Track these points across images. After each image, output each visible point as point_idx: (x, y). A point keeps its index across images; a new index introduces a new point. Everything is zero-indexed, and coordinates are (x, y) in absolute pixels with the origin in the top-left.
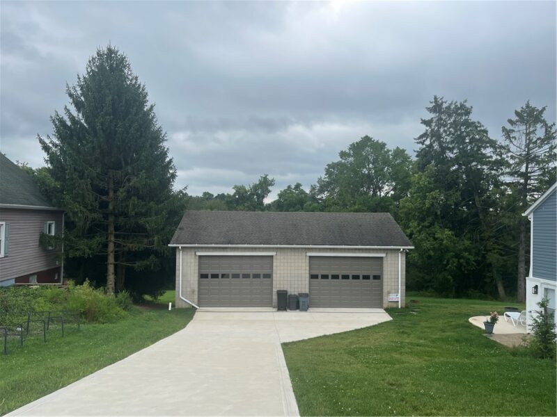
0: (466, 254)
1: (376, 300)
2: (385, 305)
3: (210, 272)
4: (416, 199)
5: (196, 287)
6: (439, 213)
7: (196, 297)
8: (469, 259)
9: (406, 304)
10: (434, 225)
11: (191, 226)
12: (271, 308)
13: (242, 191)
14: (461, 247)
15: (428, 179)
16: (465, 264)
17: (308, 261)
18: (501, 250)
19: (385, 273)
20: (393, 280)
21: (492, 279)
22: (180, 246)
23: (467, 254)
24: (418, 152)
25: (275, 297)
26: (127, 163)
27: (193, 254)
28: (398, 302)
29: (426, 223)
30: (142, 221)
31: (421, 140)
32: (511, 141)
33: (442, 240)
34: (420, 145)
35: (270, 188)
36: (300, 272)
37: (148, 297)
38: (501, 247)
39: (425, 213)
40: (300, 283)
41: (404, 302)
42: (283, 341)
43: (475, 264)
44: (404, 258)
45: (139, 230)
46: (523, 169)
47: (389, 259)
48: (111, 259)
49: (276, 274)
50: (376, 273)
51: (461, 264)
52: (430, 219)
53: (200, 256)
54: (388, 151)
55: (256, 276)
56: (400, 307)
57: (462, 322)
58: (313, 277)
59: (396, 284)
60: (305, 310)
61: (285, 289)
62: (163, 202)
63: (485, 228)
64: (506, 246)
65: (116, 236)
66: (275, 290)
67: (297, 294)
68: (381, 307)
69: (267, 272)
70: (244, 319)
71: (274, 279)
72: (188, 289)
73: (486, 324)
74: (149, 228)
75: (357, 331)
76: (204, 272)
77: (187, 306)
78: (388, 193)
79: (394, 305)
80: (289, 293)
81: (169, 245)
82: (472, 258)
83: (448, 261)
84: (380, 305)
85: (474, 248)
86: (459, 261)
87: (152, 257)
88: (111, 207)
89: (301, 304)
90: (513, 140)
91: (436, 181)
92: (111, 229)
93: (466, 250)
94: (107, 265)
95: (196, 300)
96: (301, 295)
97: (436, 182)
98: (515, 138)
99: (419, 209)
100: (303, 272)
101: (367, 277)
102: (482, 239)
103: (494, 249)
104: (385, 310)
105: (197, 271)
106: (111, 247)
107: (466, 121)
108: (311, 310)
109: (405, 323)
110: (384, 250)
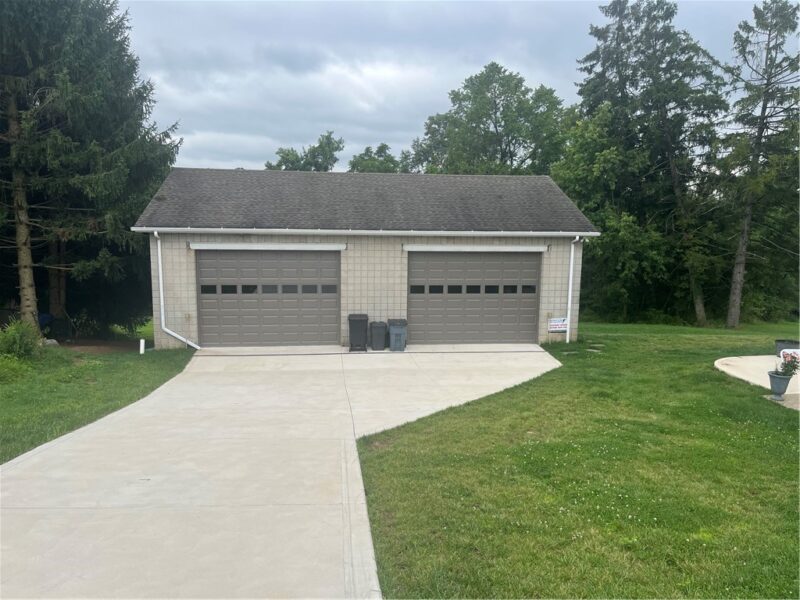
0: (653, 253)
1: (526, 330)
2: (542, 339)
3: (219, 281)
4: (578, 164)
5: (193, 310)
6: (613, 187)
7: (194, 328)
8: (656, 261)
9: (579, 335)
10: (603, 207)
11: (180, 194)
12: (338, 346)
13: (291, 158)
14: (647, 242)
15: (598, 129)
16: (649, 269)
17: (405, 261)
18: (705, 246)
19: (544, 280)
20: (558, 293)
21: (687, 291)
22: (156, 231)
23: (655, 252)
24: (581, 85)
25: (345, 327)
26: (37, 63)
27: (184, 245)
28: (565, 332)
29: (591, 204)
30: (76, 180)
31: (588, 64)
32: (746, 60)
33: (618, 231)
34: (585, 75)
35: (337, 154)
36: (391, 281)
37: (118, 329)
38: (706, 243)
39: (590, 187)
40: (391, 301)
41: (575, 332)
42: (359, 435)
43: (664, 269)
44: (580, 255)
45: (77, 202)
46: (757, 112)
47: (553, 255)
48: (25, 257)
49: (347, 284)
50: (528, 281)
51: (643, 270)
52: (599, 196)
53: (198, 252)
54: (527, 91)
55: (310, 289)
56: (568, 341)
57: (700, 368)
58: (415, 289)
59: (564, 300)
60: (400, 348)
61: (364, 312)
62: (119, 146)
63: (683, 212)
64: (711, 241)
65: (32, 213)
66: (345, 314)
67: (385, 320)
68: (535, 341)
69: (329, 281)
70: (285, 369)
71: (343, 293)
72: (179, 314)
73: (774, 376)
74: (91, 195)
75: (510, 392)
76: (208, 281)
77: (178, 345)
78: (523, 161)
79: (559, 338)
80: (371, 320)
81: (133, 229)
82: (660, 259)
83: (624, 264)
84: (532, 338)
85: (664, 244)
86: (640, 265)
87: (104, 253)
88: (14, 154)
89: (393, 338)
90: (749, 57)
91: (610, 133)
92: (20, 198)
93: (652, 247)
94: (17, 270)
95: (195, 334)
96: (392, 322)
97: (610, 136)
98: (752, 53)
99: (581, 179)
100: (398, 281)
101: (511, 289)
102: (678, 229)
103: (695, 245)
104: (542, 346)
105: (193, 280)
106: (23, 234)
107: (667, 29)
108: (410, 348)
109: (592, 373)
110: (545, 238)
